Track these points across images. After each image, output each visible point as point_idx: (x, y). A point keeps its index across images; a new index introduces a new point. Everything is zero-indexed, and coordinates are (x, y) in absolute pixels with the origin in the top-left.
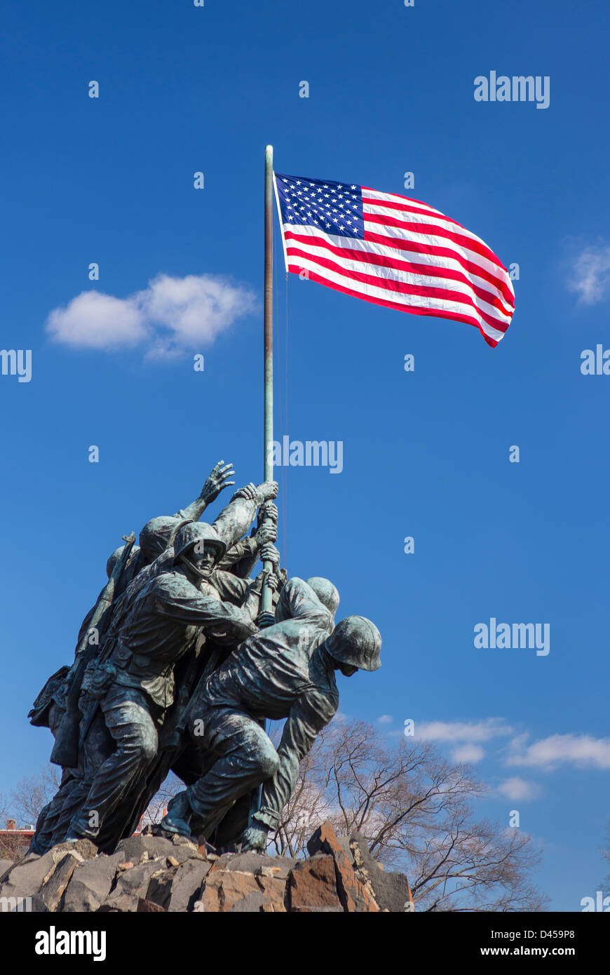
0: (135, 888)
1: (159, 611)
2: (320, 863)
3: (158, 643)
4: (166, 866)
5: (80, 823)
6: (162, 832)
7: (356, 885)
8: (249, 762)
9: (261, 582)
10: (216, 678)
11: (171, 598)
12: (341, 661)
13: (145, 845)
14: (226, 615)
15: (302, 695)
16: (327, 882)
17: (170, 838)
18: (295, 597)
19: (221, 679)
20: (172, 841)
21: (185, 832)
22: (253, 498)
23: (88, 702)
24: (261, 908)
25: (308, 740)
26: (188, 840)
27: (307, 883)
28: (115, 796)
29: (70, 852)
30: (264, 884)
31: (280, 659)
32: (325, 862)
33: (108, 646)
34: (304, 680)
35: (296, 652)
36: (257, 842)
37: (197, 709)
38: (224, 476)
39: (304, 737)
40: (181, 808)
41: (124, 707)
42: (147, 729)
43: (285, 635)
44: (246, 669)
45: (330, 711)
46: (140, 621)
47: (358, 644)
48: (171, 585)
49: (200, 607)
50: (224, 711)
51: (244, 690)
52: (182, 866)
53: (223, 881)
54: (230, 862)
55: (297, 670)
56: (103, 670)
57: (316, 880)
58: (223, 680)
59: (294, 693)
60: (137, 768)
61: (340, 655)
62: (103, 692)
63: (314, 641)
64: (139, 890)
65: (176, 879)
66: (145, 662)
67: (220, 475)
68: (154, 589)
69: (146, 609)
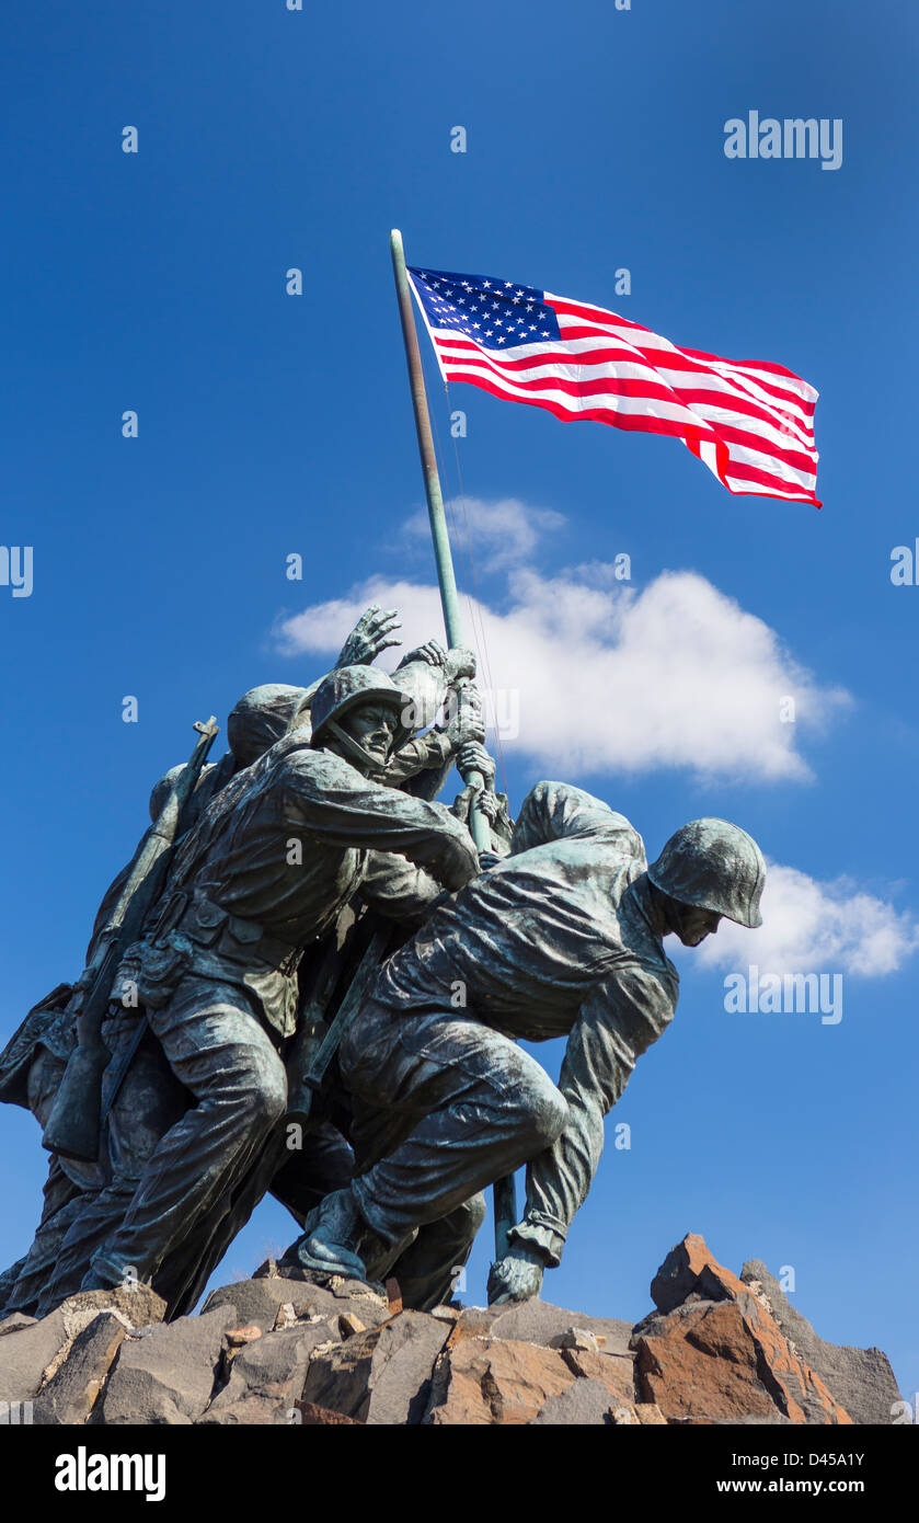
0: (278, 1381)
1: (290, 821)
2: (709, 1317)
3: (284, 894)
4: (338, 1334)
5: (114, 1261)
6: (304, 1271)
7: (795, 1368)
8: (508, 1111)
9: (466, 804)
10: (407, 957)
11: (319, 791)
12: (690, 903)
13: (273, 1296)
14: (435, 822)
15: (608, 977)
16: (736, 1361)
17: (324, 1284)
18: (560, 806)
19: (420, 956)
20: (330, 1289)
21: (355, 1271)
22: (440, 664)
23: (118, 1033)
24: (609, 1416)
25: (621, 1071)
26: (367, 1288)
27: (687, 1364)
28: (196, 1198)
29: (104, 1311)
30: (584, 1367)
31: (553, 906)
32: (722, 1315)
33: (173, 908)
34: (612, 946)
35: (587, 894)
36: (525, 1286)
37: (368, 1021)
38: (383, 628)
39: (614, 1065)
40: (341, 1224)
41: (213, 1015)
42: (266, 1056)
43: (559, 862)
44: (478, 931)
45: (664, 1009)
46: (246, 847)
47: (728, 866)
48: (319, 767)
49: (380, 807)
50: (431, 1018)
51: (476, 972)
52: (389, 1328)
53: (491, 1359)
54: (497, 1320)
55: (592, 924)
56: (168, 947)
57: (706, 1357)
58: (426, 958)
59: (589, 971)
60: (245, 1136)
61: (687, 891)
62: (166, 991)
63: (621, 874)
64: (288, 1386)
65: (378, 1356)
66: (251, 933)
67: (375, 626)
68: (281, 776)
69: (266, 820)
